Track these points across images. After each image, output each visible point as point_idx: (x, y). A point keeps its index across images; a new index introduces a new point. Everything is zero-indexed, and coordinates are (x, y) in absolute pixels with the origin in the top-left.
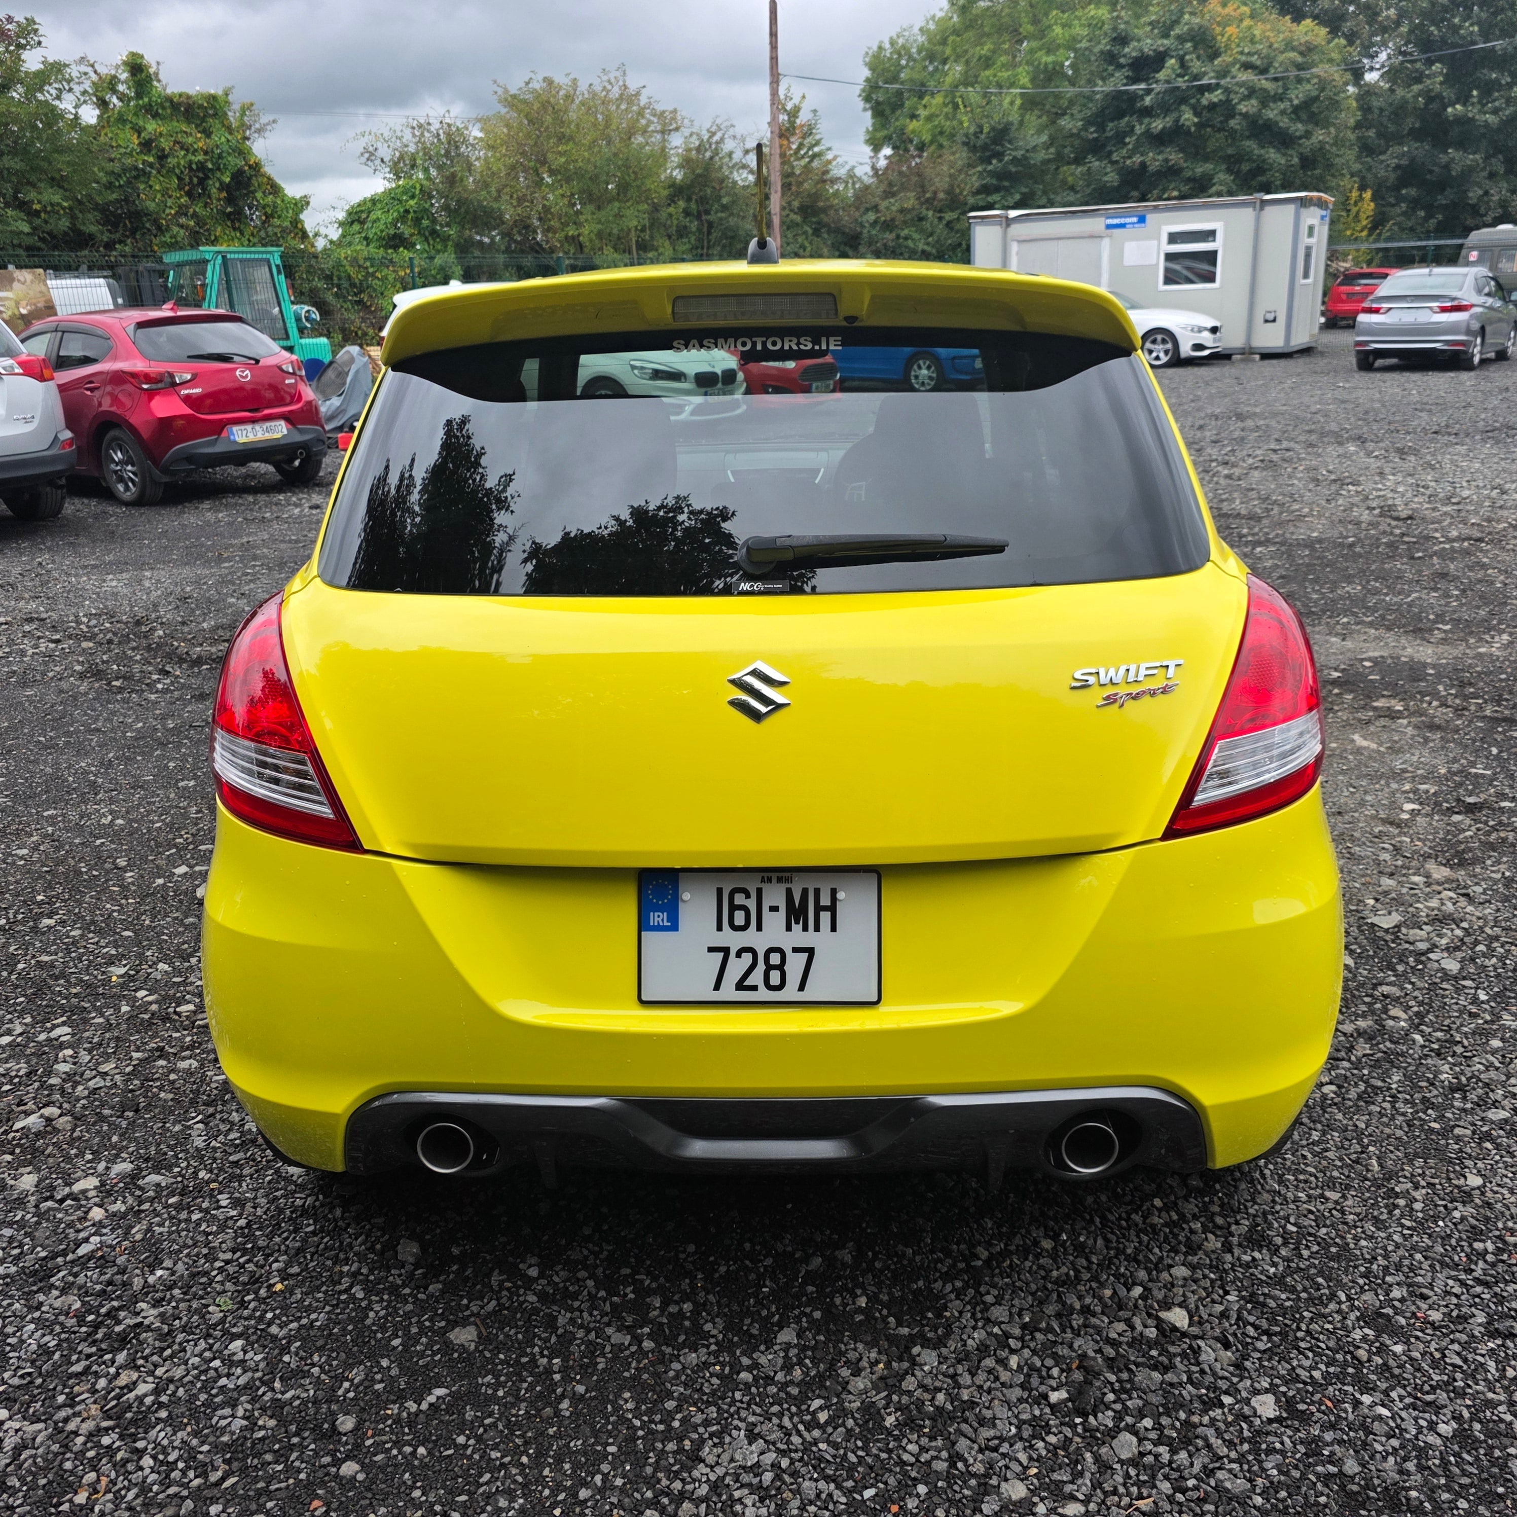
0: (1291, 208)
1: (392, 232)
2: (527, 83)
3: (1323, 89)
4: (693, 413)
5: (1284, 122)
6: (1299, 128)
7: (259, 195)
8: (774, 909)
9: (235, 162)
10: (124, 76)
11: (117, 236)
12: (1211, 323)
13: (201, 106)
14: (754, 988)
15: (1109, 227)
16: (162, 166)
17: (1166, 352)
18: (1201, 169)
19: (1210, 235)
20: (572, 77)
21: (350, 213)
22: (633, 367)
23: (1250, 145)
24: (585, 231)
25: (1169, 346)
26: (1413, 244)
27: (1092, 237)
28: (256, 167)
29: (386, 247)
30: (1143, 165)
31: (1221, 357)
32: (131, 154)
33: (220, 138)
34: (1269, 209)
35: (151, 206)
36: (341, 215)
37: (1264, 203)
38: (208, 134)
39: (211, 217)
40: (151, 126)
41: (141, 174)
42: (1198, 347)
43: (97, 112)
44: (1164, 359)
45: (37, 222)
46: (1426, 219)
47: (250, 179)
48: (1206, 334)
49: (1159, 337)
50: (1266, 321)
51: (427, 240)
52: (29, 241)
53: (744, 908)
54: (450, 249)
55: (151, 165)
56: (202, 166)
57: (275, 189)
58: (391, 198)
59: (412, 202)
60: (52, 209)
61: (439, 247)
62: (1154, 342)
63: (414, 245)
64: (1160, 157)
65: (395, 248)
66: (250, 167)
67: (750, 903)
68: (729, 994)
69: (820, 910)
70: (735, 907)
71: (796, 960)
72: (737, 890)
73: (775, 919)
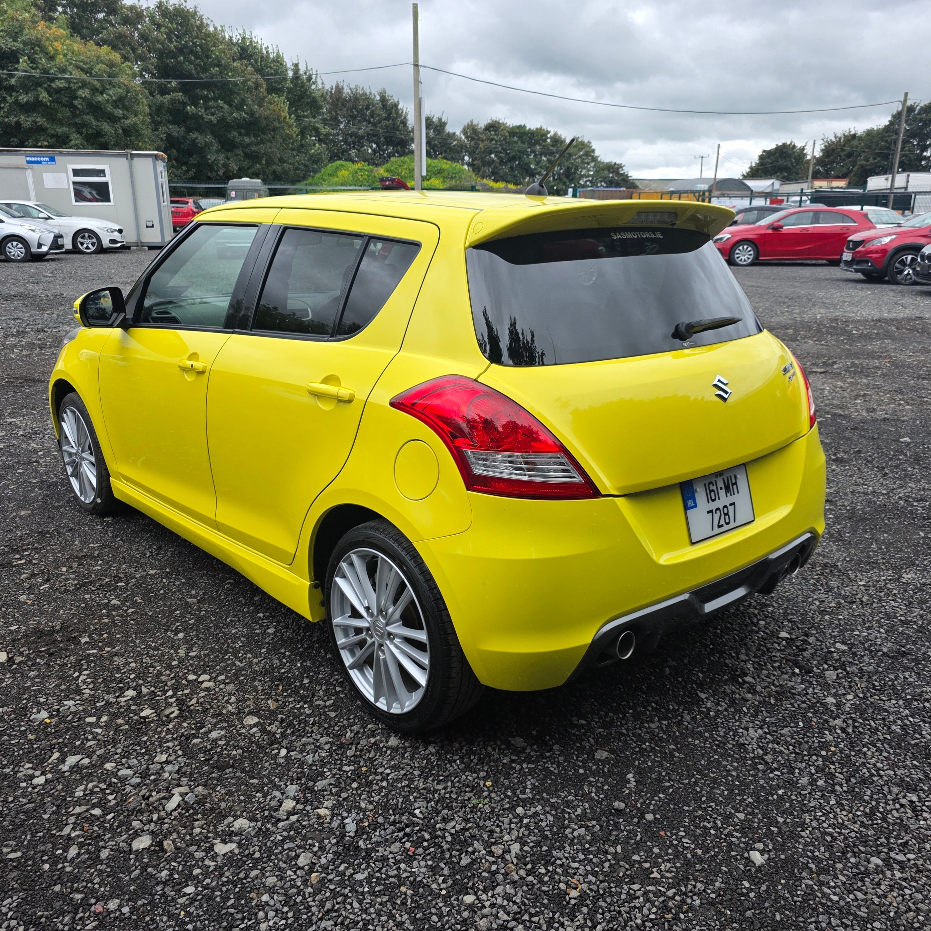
0: (150, 160)
3: (128, 91)
5: (109, 108)
6: (119, 112)
8: (721, 488)
12: (117, 227)
14: (722, 526)
15: (29, 162)
17: (93, 244)
18: (61, 130)
19: (101, 173)
23: (89, 118)
25: (94, 240)
26: (181, 185)
27: (18, 168)
30: (18, 124)
31: (125, 248)
34: (136, 160)
37: (133, 156)
42: (113, 241)
44: (93, 249)
46: (187, 171)
48: (116, 233)
49: (87, 235)
50: (147, 227)
53: (713, 491)
62: (83, 237)
64: (30, 119)
67: (714, 488)
68: (717, 530)
69: (733, 484)
70: (711, 491)
71: (731, 509)
72: (711, 483)
73: (722, 493)
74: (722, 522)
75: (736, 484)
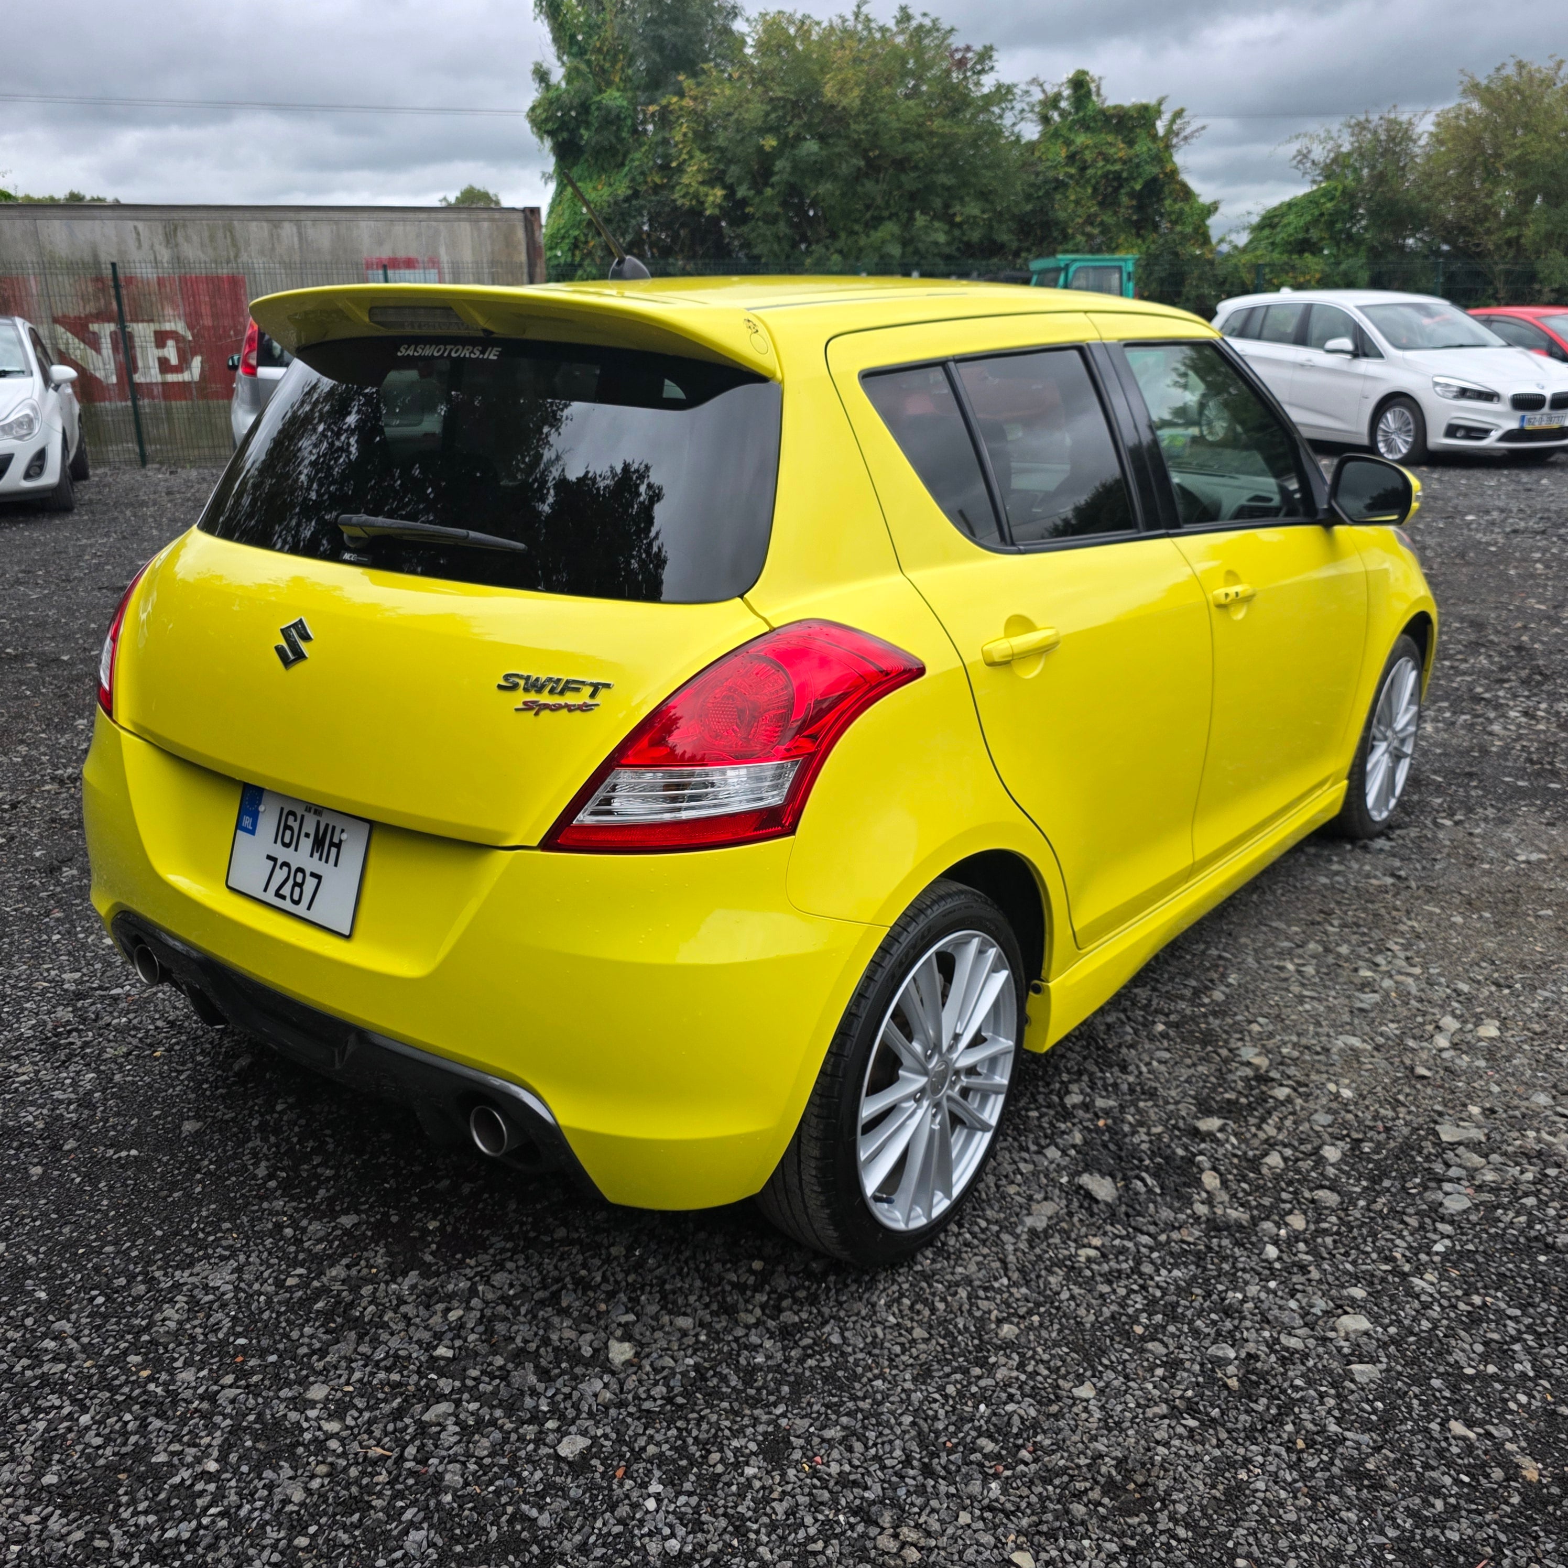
1: (1300, 236)
2: (1498, 70)
4: (1503, 438)
7: (1168, 202)
8: (307, 835)
9: (1152, 170)
10: (1066, 92)
11: (1026, 244)
13: (1131, 117)
14: (284, 897)
16: (1082, 177)
20: (1558, 58)
21: (1264, 218)
22: (1436, 384)
24: (1529, 232)
28: (1174, 172)
29: (1290, 252)
32: (1055, 167)
33: (1142, 147)
35: (1062, 215)
36: (1255, 220)
38: (1131, 143)
39: (1117, 225)
40: (1081, 139)
41: (1060, 185)
43: (1040, 128)
45: (957, 232)
47: (1163, 186)
51: (1338, 245)
52: (947, 250)
53: (291, 829)
54: (1363, 253)
55: (1071, 176)
56: (1117, 176)
57: (1187, 194)
58: (1310, 200)
59: (1329, 205)
60: (972, 221)
61: (1350, 251)
63: (1322, 250)
65: (1301, 252)
66: (1166, 174)
67: (296, 826)
68: (270, 897)
69: (332, 844)
70: (287, 827)
71: (311, 883)
72: (291, 813)
73: (306, 844)
74: (286, 891)
75: (338, 846)
